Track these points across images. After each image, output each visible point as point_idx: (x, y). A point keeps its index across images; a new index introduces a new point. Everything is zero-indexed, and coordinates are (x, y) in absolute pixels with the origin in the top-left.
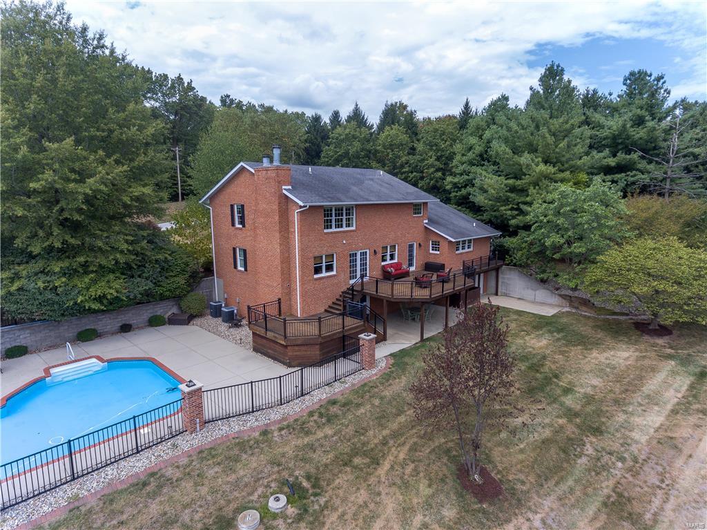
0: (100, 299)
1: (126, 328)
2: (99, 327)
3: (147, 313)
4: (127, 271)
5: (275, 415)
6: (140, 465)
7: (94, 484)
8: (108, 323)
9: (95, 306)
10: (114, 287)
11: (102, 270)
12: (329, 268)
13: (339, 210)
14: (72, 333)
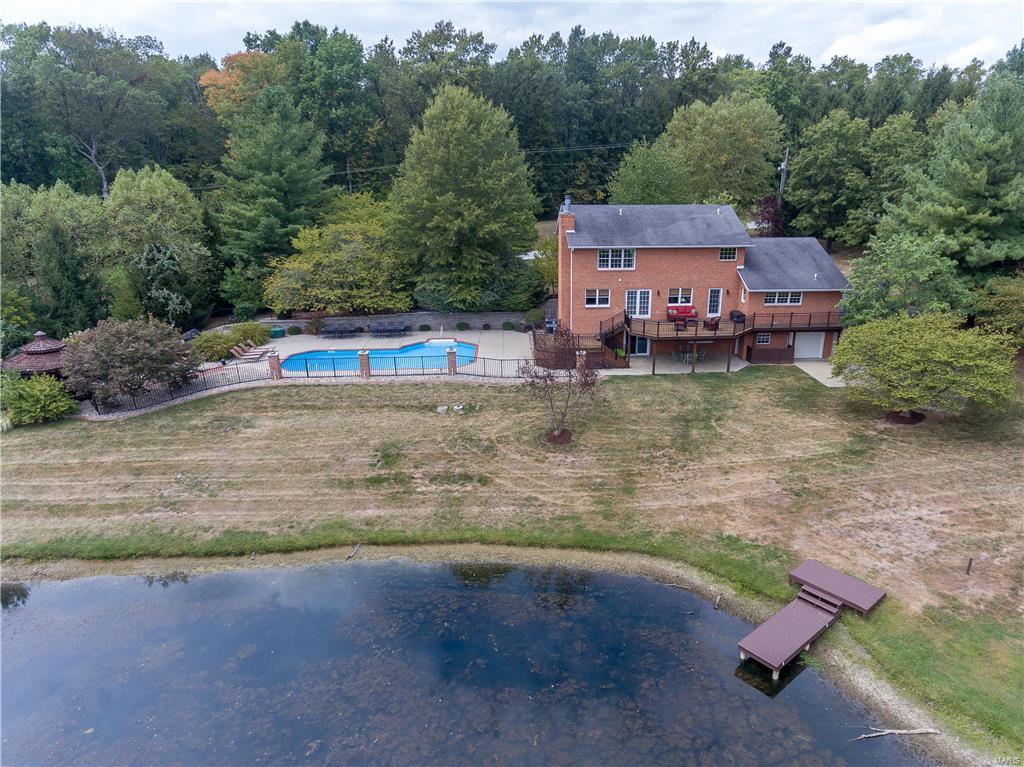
0: (463, 301)
1: (487, 327)
2: (471, 323)
3: (503, 318)
4: (484, 285)
5: (493, 381)
6: (420, 379)
7: (401, 378)
8: (476, 320)
9: (460, 306)
10: (471, 295)
11: (468, 283)
12: (604, 301)
13: (616, 253)
14: (454, 324)
